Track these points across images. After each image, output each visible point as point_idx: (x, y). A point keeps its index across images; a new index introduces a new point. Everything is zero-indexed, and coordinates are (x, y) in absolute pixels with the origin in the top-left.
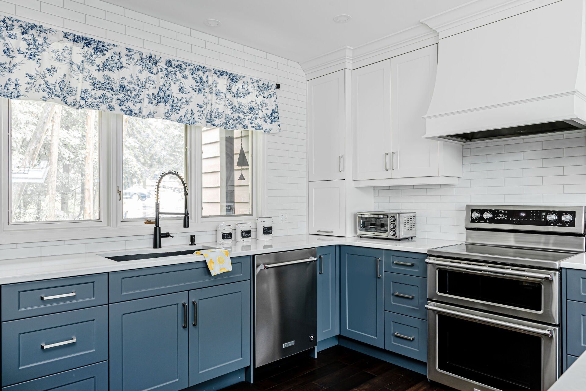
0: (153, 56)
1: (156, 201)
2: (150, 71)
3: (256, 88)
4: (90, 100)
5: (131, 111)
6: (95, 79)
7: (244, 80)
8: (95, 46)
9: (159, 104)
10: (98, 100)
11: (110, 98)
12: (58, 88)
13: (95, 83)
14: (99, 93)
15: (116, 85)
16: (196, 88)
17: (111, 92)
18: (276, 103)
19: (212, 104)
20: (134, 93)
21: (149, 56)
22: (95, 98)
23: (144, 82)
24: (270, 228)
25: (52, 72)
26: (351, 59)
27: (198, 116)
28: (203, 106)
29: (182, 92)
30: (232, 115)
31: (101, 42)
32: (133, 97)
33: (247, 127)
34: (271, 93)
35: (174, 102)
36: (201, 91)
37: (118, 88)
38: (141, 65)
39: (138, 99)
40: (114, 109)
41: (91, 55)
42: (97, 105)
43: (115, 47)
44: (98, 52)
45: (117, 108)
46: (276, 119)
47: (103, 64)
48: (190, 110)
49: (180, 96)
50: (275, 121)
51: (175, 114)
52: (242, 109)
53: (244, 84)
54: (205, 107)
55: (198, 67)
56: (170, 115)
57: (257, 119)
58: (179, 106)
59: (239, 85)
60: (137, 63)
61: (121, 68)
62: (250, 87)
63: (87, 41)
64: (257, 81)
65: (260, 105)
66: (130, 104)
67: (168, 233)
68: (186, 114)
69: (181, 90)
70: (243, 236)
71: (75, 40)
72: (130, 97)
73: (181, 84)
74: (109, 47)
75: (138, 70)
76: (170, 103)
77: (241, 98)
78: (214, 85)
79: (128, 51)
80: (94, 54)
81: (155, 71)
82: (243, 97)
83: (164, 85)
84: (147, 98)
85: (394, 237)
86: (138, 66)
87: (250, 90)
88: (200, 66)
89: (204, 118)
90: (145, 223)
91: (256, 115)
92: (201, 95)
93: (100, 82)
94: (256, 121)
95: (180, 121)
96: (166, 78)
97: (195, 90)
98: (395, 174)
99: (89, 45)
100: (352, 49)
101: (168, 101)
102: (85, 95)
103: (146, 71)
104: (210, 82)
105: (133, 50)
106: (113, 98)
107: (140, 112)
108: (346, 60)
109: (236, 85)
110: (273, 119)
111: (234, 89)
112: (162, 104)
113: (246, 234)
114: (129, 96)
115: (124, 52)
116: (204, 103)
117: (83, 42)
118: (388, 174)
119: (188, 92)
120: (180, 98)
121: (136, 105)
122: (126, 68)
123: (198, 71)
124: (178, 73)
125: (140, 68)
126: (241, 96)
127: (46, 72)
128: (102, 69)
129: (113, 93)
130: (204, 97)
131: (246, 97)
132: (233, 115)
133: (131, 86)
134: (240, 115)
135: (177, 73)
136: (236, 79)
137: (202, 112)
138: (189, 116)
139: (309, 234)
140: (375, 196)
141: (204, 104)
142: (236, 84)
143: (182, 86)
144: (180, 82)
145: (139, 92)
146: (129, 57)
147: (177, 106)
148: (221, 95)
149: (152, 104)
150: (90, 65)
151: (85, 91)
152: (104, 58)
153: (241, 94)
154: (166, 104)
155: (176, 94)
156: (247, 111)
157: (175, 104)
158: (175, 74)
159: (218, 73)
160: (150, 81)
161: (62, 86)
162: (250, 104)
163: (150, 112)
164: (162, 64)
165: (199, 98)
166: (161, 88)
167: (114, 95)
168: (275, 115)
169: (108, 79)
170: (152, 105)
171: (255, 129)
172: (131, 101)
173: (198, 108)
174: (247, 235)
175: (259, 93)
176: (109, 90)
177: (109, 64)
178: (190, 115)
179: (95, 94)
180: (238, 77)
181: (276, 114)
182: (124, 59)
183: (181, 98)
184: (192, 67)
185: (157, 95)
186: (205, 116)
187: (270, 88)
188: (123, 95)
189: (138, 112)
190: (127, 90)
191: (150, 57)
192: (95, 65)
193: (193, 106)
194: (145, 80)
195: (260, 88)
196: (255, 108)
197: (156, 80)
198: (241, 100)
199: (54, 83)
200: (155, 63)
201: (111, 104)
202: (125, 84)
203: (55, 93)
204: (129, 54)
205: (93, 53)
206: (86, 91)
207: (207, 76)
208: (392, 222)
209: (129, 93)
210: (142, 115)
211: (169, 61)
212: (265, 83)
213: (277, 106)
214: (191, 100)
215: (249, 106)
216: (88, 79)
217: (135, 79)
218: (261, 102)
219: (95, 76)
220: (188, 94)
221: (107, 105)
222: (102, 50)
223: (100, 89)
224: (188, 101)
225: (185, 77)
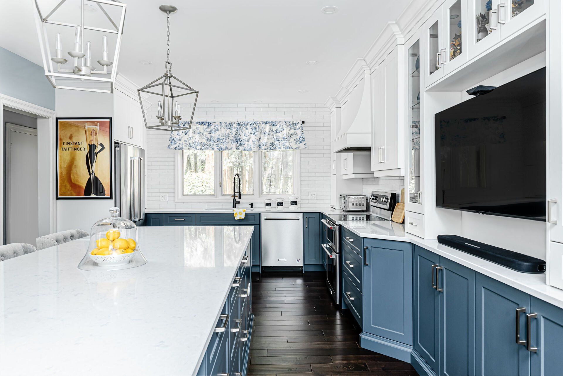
0: (231, 123)
1: (234, 187)
3: (288, 126)
4: (206, 146)
5: (222, 149)
8: (207, 125)
11: (212, 145)
12: (193, 144)
14: (209, 143)
15: (215, 139)
20: (224, 140)
21: (229, 123)
22: (208, 146)
24: (296, 202)
29: (245, 136)
31: (209, 122)
32: (223, 142)
34: (298, 127)
35: (242, 141)
36: (254, 134)
38: (226, 128)
39: (225, 143)
43: (215, 123)
45: (216, 149)
46: (302, 141)
47: (211, 131)
48: (249, 144)
51: (242, 147)
52: (278, 139)
53: (280, 126)
55: (253, 123)
56: (239, 147)
59: (277, 126)
60: (224, 127)
61: (218, 131)
62: (284, 126)
63: (204, 124)
64: (289, 122)
65: (291, 135)
66: (222, 146)
67: (239, 202)
68: (247, 146)
70: (278, 205)
71: (200, 124)
74: (213, 124)
75: (225, 130)
78: (262, 130)
80: (208, 128)
81: (233, 129)
82: (279, 133)
83: (236, 135)
84: (231, 141)
87: (284, 128)
89: (256, 147)
92: (254, 136)
93: (209, 139)
95: (244, 150)
96: (237, 131)
97: (252, 134)
102: (204, 145)
103: (228, 130)
104: (260, 129)
105: (222, 122)
106: (214, 145)
110: (300, 141)
111: (274, 129)
113: (280, 204)
114: (221, 142)
115: (219, 124)
116: (256, 140)
121: (224, 145)
122: (220, 130)
123: (253, 125)
124: (243, 128)
130: (256, 137)
131: (281, 132)
133: (222, 138)
136: (275, 124)
137: (255, 144)
142: (275, 126)
143: (245, 133)
144: (244, 131)
146: (221, 126)
147: (244, 143)
150: (206, 132)
152: (211, 129)
153: (279, 131)
154: (238, 143)
155: (243, 137)
156: (282, 139)
158: (242, 128)
159: (264, 123)
160: (231, 133)
161: (195, 143)
164: (235, 126)
165: (253, 138)
169: (212, 137)
172: (222, 144)
173: (253, 143)
175: (291, 129)
176: (212, 141)
177: (213, 131)
178: (249, 146)
181: (302, 138)
182: (219, 128)
183: (245, 139)
184: (250, 124)
187: (297, 124)
188: (219, 142)
190: (220, 140)
192: (208, 132)
195: (291, 126)
196: (286, 137)
201: (213, 147)
202: (220, 137)
204: (221, 124)
206: (204, 143)
207: (259, 126)
209: (221, 141)
210: (228, 149)
211: (238, 123)
212: (294, 122)
213: (303, 134)
214: (250, 139)
215: (283, 137)
216: (205, 138)
217: (224, 135)
218: (292, 133)
219: (208, 136)
220: (248, 136)
221: (211, 148)
222: (210, 125)
223: (209, 141)
224: (248, 140)
225: (247, 129)
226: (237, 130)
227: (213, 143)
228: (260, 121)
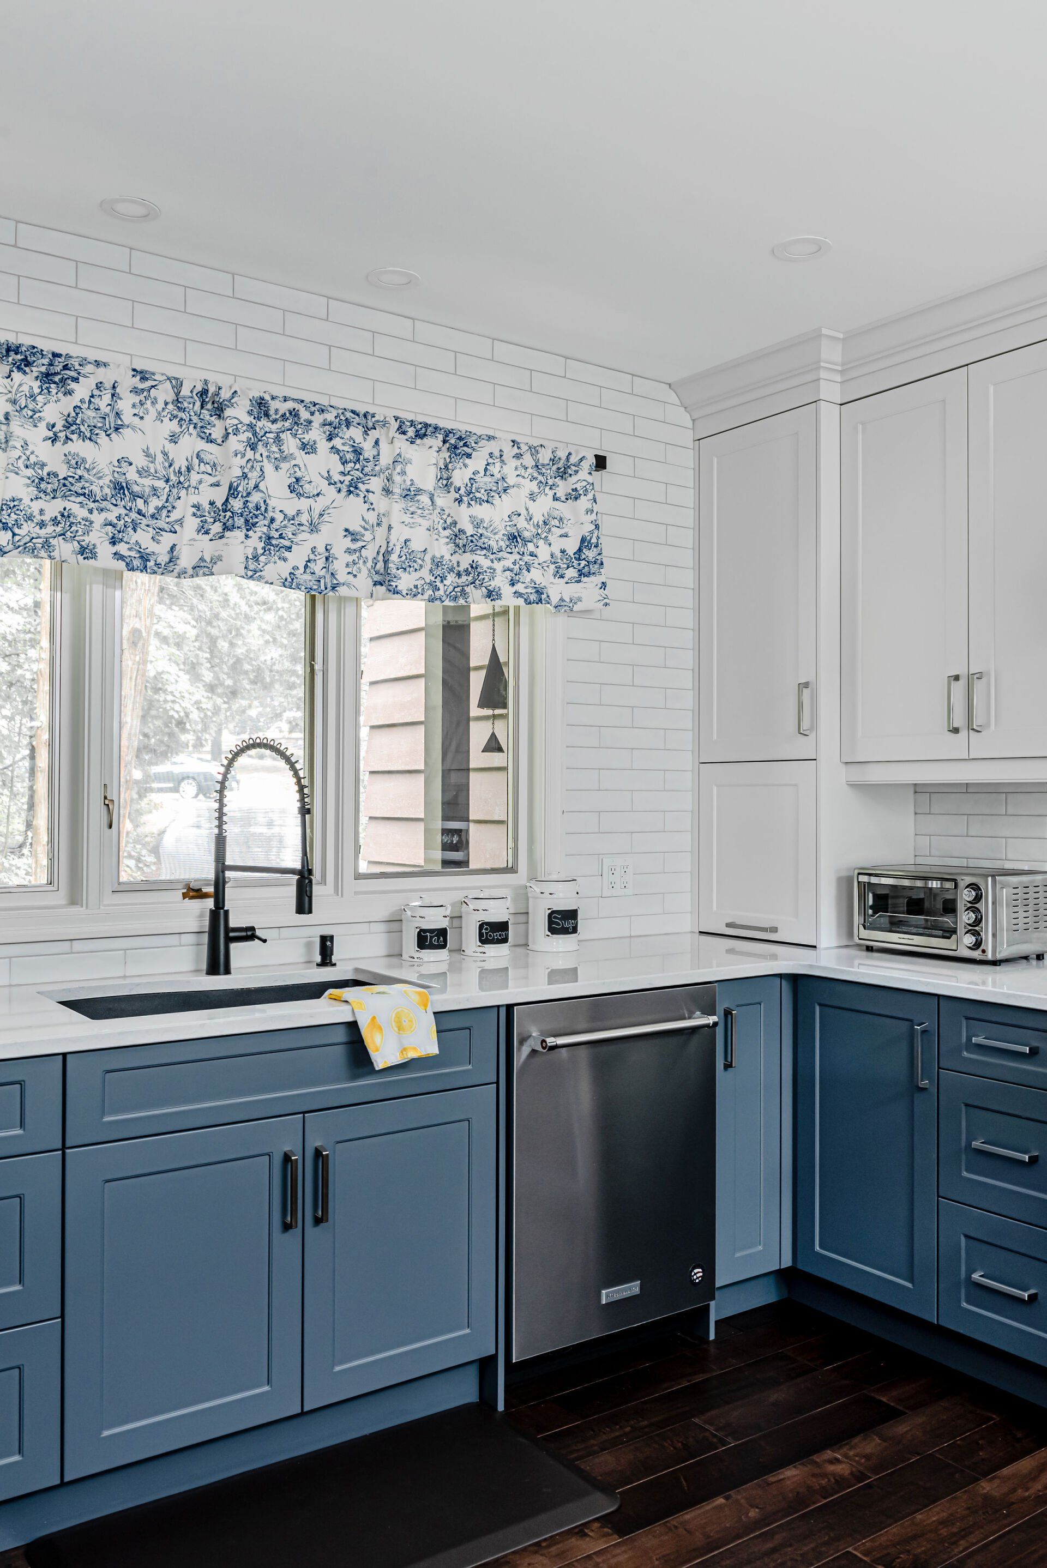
0: (212, 389)
1: (216, 831)
2: (202, 435)
3: (530, 470)
4: (26, 529)
5: (144, 558)
6: (43, 465)
7: (493, 447)
8: (43, 369)
9: (227, 534)
10: (50, 529)
11: (83, 522)
13: (42, 479)
14: (53, 508)
15: (101, 482)
16: (342, 478)
17: (88, 502)
18: (593, 517)
19: (390, 528)
20: (155, 503)
21: (199, 388)
22: (42, 525)
23: (184, 469)
24: (572, 915)
26: (839, 368)
27: (347, 565)
28: (363, 536)
29: (299, 495)
30: (452, 558)
31: (59, 356)
32: (153, 516)
33: (499, 596)
34: (578, 486)
35: (275, 526)
36: (356, 488)
37: (107, 491)
38: (176, 417)
39: (168, 520)
40: (94, 556)
41: (33, 397)
42: (47, 545)
43: (102, 370)
44: (53, 386)
45: (105, 551)
46: (594, 568)
47: (64, 422)
48: (321, 549)
49: (292, 505)
50: (588, 575)
51: (278, 561)
52: (483, 539)
53: (490, 461)
54: (368, 536)
55: (349, 415)
56: (262, 564)
57: (532, 569)
58: (290, 536)
59: (477, 462)
60: (165, 413)
61: (117, 429)
62: (510, 470)
63: (19, 357)
64: (534, 450)
65: (541, 523)
66: (143, 537)
67: (253, 929)
68: (309, 561)
69: (295, 487)
70: (484, 940)
72: (144, 516)
73: (297, 469)
74: (84, 370)
75: (167, 434)
76: (261, 529)
77: (480, 504)
78: (398, 469)
79: (138, 378)
80: (40, 394)
81: (217, 433)
82: (487, 501)
83: (245, 476)
84: (194, 515)
85: (976, 954)
86: (166, 420)
87: (511, 480)
88: (353, 412)
89: (365, 571)
90: (185, 896)
91: (527, 558)
92: (355, 502)
93: (56, 475)
94: (527, 577)
95: (290, 582)
96: (250, 454)
97: (339, 485)
98: (981, 745)
99: (26, 366)
100: (839, 339)
101: (254, 525)
102: (12, 515)
103: (191, 434)
104: (385, 460)
105: (154, 374)
106: (91, 522)
107: (170, 561)
108: (823, 374)
109: (465, 466)
110: (582, 565)
111: (460, 477)
112: (239, 535)
113: (494, 932)
114: (139, 512)
115: (127, 382)
116: (366, 526)
117: (10, 359)
118: (957, 745)
119: (318, 495)
120: (291, 512)
121: (160, 538)
123: (348, 427)
124: (286, 436)
125: (174, 426)
126: (483, 498)
128: (62, 435)
129: (92, 505)
130: (367, 506)
131: (497, 500)
132: (455, 558)
133: (147, 482)
134: (476, 558)
135: (283, 436)
136: (465, 445)
137: (358, 554)
139: (700, 932)
140: (918, 811)
141: (366, 529)
142: (467, 461)
143: (299, 474)
144: (293, 462)
145: (171, 499)
146: (142, 397)
147: (284, 538)
148: (418, 497)
149: (207, 533)
150: (29, 426)
151: (12, 504)
152: (67, 405)
153: (482, 491)
154: (251, 533)
155: (281, 501)
156: (502, 543)
157: (276, 530)
158: (278, 440)
159: (411, 432)
160: (202, 464)
162: (511, 523)
163: (202, 559)
164: (239, 413)
165: (349, 511)
166: (235, 484)
167: (95, 512)
168: (590, 554)
169: (77, 465)
170: (207, 537)
171: (526, 600)
172: (145, 528)
173: (347, 543)
174: (496, 935)
175: (539, 488)
176: (82, 498)
177: (83, 421)
178: (321, 562)
179: (42, 512)
180: (471, 441)
181: (595, 549)
182: (126, 405)
183: (294, 513)
184: (330, 417)
185: (224, 507)
186: (370, 564)
187: (573, 468)
188: (123, 512)
189: (167, 559)
190: (135, 496)
191: (204, 392)
192: (42, 425)
193: (332, 534)
194: (186, 463)
195: (544, 471)
196: (527, 534)
197: (220, 461)
198: (481, 511)
200: (219, 411)
201: (87, 540)
202: (129, 476)
204: (141, 386)
205: (37, 391)
206: (16, 503)
207: (377, 442)
208: (969, 905)
209: (140, 502)
210: (178, 569)
211: (260, 402)
212: (559, 454)
213: (597, 527)
214: (326, 518)
215: (508, 528)
216: (22, 467)
217: (157, 462)
218: (546, 515)
219: (43, 458)
220: (316, 498)
221: (76, 543)
222: (63, 381)
223: (54, 495)
224: (315, 520)
225: (308, 448)
226: (253, 447)
227: (84, 513)
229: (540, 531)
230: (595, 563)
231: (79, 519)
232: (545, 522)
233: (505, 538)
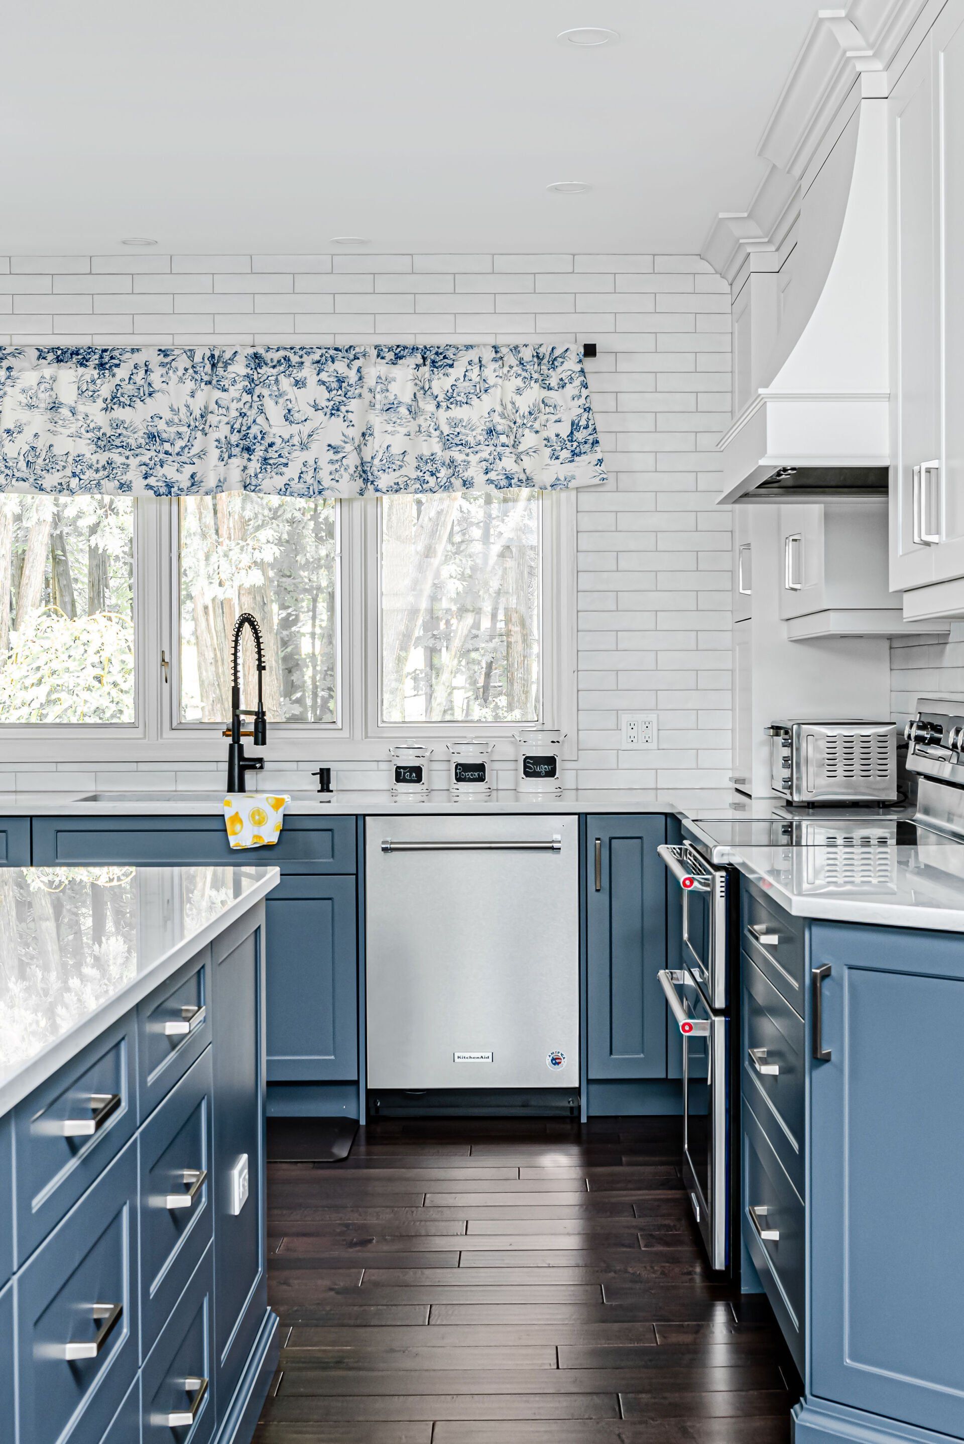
0: (217, 354)
1: (233, 684)
2: (218, 386)
3: (514, 369)
4: (89, 474)
5: (170, 486)
6: (98, 429)
8: (97, 362)
10: (101, 473)
11: (122, 466)
12: (22, 465)
13: (98, 439)
14: (103, 458)
15: (136, 436)
17: (125, 451)
18: (582, 401)
20: (180, 443)
21: (208, 354)
22: (97, 471)
23: (198, 416)
24: (546, 761)
25: (14, 435)
27: (331, 473)
28: (343, 448)
29: (291, 422)
31: (105, 351)
32: (178, 454)
33: (473, 484)
34: (563, 376)
35: (272, 449)
36: (338, 410)
37: (142, 441)
38: (193, 378)
39: (189, 455)
40: (129, 489)
41: (93, 382)
42: (98, 484)
43: (136, 354)
44: (106, 371)
45: (139, 483)
46: (585, 448)
47: (111, 396)
48: (311, 462)
49: (286, 431)
50: (579, 454)
51: (274, 476)
52: (460, 437)
53: (469, 367)
54: (349, 448)
55: (332, 352)
56: (260, 480)
58: (287, 455)
59: (457, 371)
60: (186, 376)
61: (150, 395)
62: (490, 372)
63: (80, 357)
64: (516, 349)
65: (527, 414)
66: (170, 471)
67: (262, 761)
68: (302, 473)
69: (288, 416)
70: (458, 777)
71: (59, 360)
72: (171, 455)
73: (288, 402)
74: (123, 358)
75: (188, 392)
76: (260, 453)
77: (460, 406)
78: (381, 388)
79: (162, 355)
80: (99, 378)
81: (229, 383)
82: (467, 403)
83: (243, 415)
84: (217, 447)
86: (186, 382)
87: (493, 380)
88: (336, 349)
89: (346, 476)
90: (224, 734)
92: (337, 422)
93: (106, 435)
94: (499, 465)
95: (285, 491)
96: (246, 398)
97: (325, 409)
99: (87, 361)
100: (742, 218)
101: (254, 450)
102: (79, 466)
103: (202, 390)
104: (370, 381)
105: (173, 350)
106: (128, 465)
107: (193, 485)
108: (750, 249)
109: (446, 375)
110: (575, 446)
113: (472, 772)
114: (167, 453)
115: (155, 359)
116: (346, 440)
117: (74, 359)
119: (306, 420)
120: (286, 437)
121: (182, 469)
122: (163, 392)
123: (333, 362)
124: (282, 378)
125: (191, 386)
126: (462, 401)
127: (5, 435)
128: (110, 406)
129: (128, 453)
130: (346, 423)
131: (475, 401)
133: (173, 429)
134: (452, 454)
135: (279, 378)
136: (445, 357)
137: (339, 463)
138: (308, 477)
141: (346, 442)
142: (448, 371)
143: (290, 406)
144: (286, 398)
145: (191, 439)
146: (167, 369)
147: (282, 457)
148: (398, 409)
149: (223, 460)
150: (90, 402)
151: (78, 459)
152: (113, 384)
154: (252, 457)
155: (278, 429)
156: (482, 438)
157: (276, 452)
158: (277, 381)
159: (390, 356)
160: (220, 408)
161: (30, 459)
162: (487, 420)
163: (219, 480)
164: (239, 368)
165: (332, 430)
166: (232, 423)
167: (131, 458)
168: (582, 435)
169: (119, 426)
170: (222, 463)
171: (496, 486)
172: (171, 463)
173: (331, 455)
174: (473, 775)
175: (525, 383)
176: (121, 449)
177: (122, 394)
178: (311, 473)
179: (97, 462)
180: (450, 354)
181: (585, 431)
182: (155, 377)
183: (288, 437)
184: (316, 357)
186: (349, 471)
187: (560, 360)
188: (154, 454)
189: (189, 484)
190: (163, 441)
191: (212, 356)
192: (100, 401)
193: (318, 450)
194: (200, 412)
195: (528, 367)
196: (499, 428)
198: (458, 412)
199: (16, 456)
200: (225, 367)
201: (125, 478)
202: (159, 428)
203: (17, 474)
204: (165, 360)
205: (96, 376)
206: (80, 458)
207: (359, 371)
209: (167, 446)
210: (202, 490)
211: (256, 356)
212: (542, 351)
213: (588, 410)
214: (315, 437)
215: (487, 424)
216: (84, 433)
217: (181, 414)
218: (531, 406)
219: (100, 424)
220: (304, 423)
221: (116, 482)
222: (111, 367)
223: (104, 449)
224: (305, 440)
225: (299, 384)
226: (250, 392)
227: (122, 459)
228: (365, 342)
229: (525, 422)
230: (586, 443)
231: (118, 465)
232: (530, 413)
233: (484, 433)
